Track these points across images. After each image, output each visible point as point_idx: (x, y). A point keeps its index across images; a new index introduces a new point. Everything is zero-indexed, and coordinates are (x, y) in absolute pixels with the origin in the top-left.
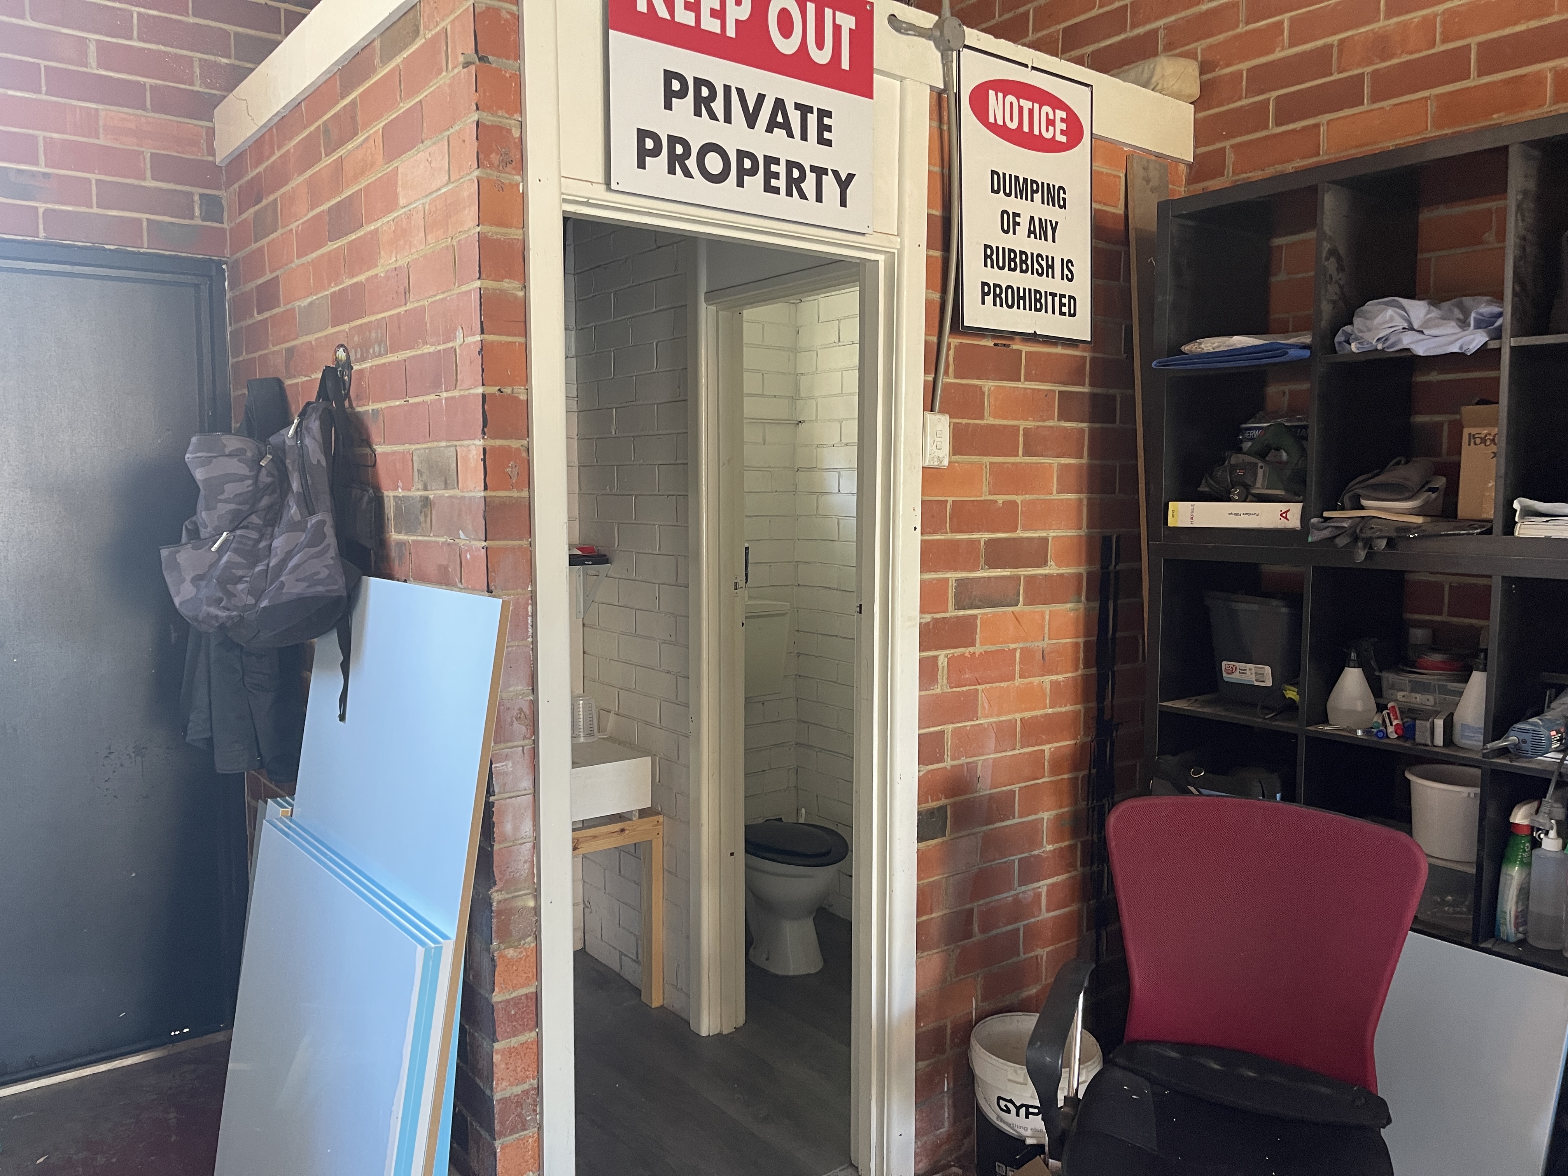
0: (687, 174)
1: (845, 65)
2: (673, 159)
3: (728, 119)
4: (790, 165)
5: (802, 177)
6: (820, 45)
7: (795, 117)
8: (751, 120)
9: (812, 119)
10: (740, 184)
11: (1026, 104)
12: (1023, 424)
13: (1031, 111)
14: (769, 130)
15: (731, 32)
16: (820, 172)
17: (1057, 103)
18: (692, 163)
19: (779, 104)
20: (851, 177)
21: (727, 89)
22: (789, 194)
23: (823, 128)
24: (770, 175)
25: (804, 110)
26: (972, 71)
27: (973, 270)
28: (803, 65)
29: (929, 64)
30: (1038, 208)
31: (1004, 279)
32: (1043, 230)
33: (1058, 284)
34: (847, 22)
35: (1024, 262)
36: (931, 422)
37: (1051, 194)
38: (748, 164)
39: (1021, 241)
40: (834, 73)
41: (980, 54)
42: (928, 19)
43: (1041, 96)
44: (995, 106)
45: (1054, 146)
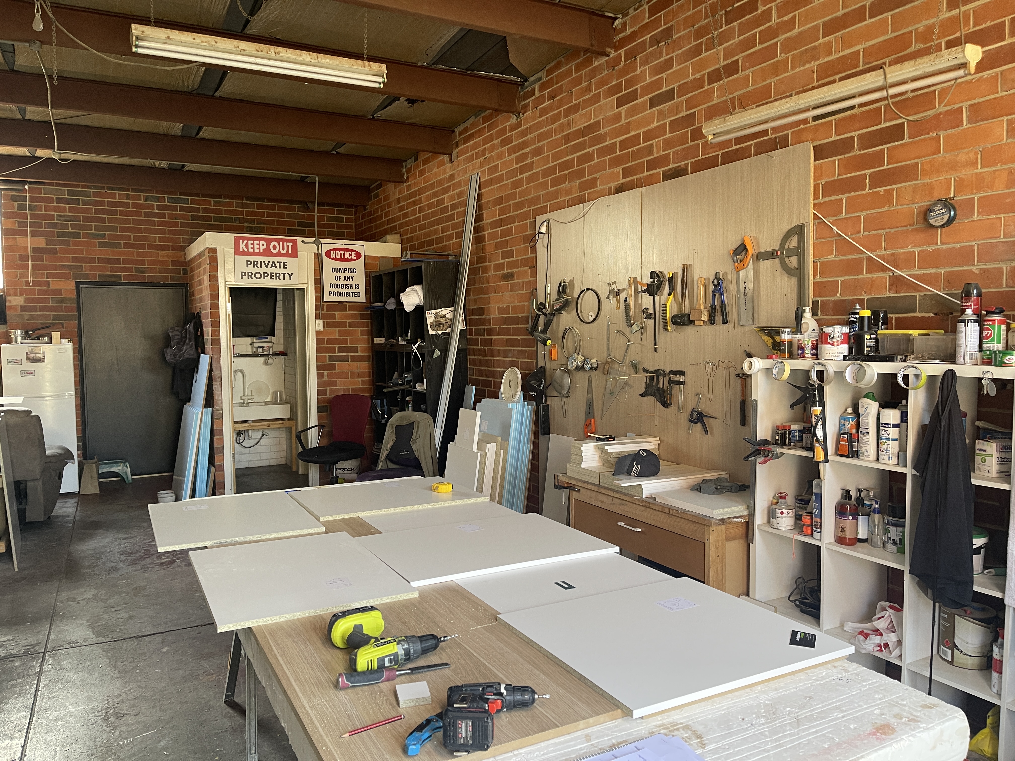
0: (252, 278)
1: (290, 252)
2: (249, 276)
3: (261, 267)
4: (276, 274)
5: (280, 275)
6: (283, 249)
7: (277, 265)
8: (267, 266)
9: (282, 264)
10: (264, 278)
11: (342, 252)
12: (348, 321)
13: (344, 254)
14: (271, 267)
15: (261, 251)
16: (284, 274)
17: (352, 250)
18: (253, 276)
19: (274, 262)
20: (292, 274)
21: (261, 262)
22: (276, 279)
23: (284, 265)
24: (271, 276)
25: (280, 263)
26: (326, 248)
27: (327, 289)
28: (279, 254)
29: (314, 248)
30: (347, 274)
31: (336, 290)
32: (349, 279)
33: (354, 290)
34: (290, 244)
35: (342, 286)
36: (317, 321)
37: (351, 271)
38: (266, 275)
39: (341, 282)
40: (287, 255)
41: (328, 244)
42: (313, 240)
43: (347, 250)
44: (333, 254)
45: (352, 260)
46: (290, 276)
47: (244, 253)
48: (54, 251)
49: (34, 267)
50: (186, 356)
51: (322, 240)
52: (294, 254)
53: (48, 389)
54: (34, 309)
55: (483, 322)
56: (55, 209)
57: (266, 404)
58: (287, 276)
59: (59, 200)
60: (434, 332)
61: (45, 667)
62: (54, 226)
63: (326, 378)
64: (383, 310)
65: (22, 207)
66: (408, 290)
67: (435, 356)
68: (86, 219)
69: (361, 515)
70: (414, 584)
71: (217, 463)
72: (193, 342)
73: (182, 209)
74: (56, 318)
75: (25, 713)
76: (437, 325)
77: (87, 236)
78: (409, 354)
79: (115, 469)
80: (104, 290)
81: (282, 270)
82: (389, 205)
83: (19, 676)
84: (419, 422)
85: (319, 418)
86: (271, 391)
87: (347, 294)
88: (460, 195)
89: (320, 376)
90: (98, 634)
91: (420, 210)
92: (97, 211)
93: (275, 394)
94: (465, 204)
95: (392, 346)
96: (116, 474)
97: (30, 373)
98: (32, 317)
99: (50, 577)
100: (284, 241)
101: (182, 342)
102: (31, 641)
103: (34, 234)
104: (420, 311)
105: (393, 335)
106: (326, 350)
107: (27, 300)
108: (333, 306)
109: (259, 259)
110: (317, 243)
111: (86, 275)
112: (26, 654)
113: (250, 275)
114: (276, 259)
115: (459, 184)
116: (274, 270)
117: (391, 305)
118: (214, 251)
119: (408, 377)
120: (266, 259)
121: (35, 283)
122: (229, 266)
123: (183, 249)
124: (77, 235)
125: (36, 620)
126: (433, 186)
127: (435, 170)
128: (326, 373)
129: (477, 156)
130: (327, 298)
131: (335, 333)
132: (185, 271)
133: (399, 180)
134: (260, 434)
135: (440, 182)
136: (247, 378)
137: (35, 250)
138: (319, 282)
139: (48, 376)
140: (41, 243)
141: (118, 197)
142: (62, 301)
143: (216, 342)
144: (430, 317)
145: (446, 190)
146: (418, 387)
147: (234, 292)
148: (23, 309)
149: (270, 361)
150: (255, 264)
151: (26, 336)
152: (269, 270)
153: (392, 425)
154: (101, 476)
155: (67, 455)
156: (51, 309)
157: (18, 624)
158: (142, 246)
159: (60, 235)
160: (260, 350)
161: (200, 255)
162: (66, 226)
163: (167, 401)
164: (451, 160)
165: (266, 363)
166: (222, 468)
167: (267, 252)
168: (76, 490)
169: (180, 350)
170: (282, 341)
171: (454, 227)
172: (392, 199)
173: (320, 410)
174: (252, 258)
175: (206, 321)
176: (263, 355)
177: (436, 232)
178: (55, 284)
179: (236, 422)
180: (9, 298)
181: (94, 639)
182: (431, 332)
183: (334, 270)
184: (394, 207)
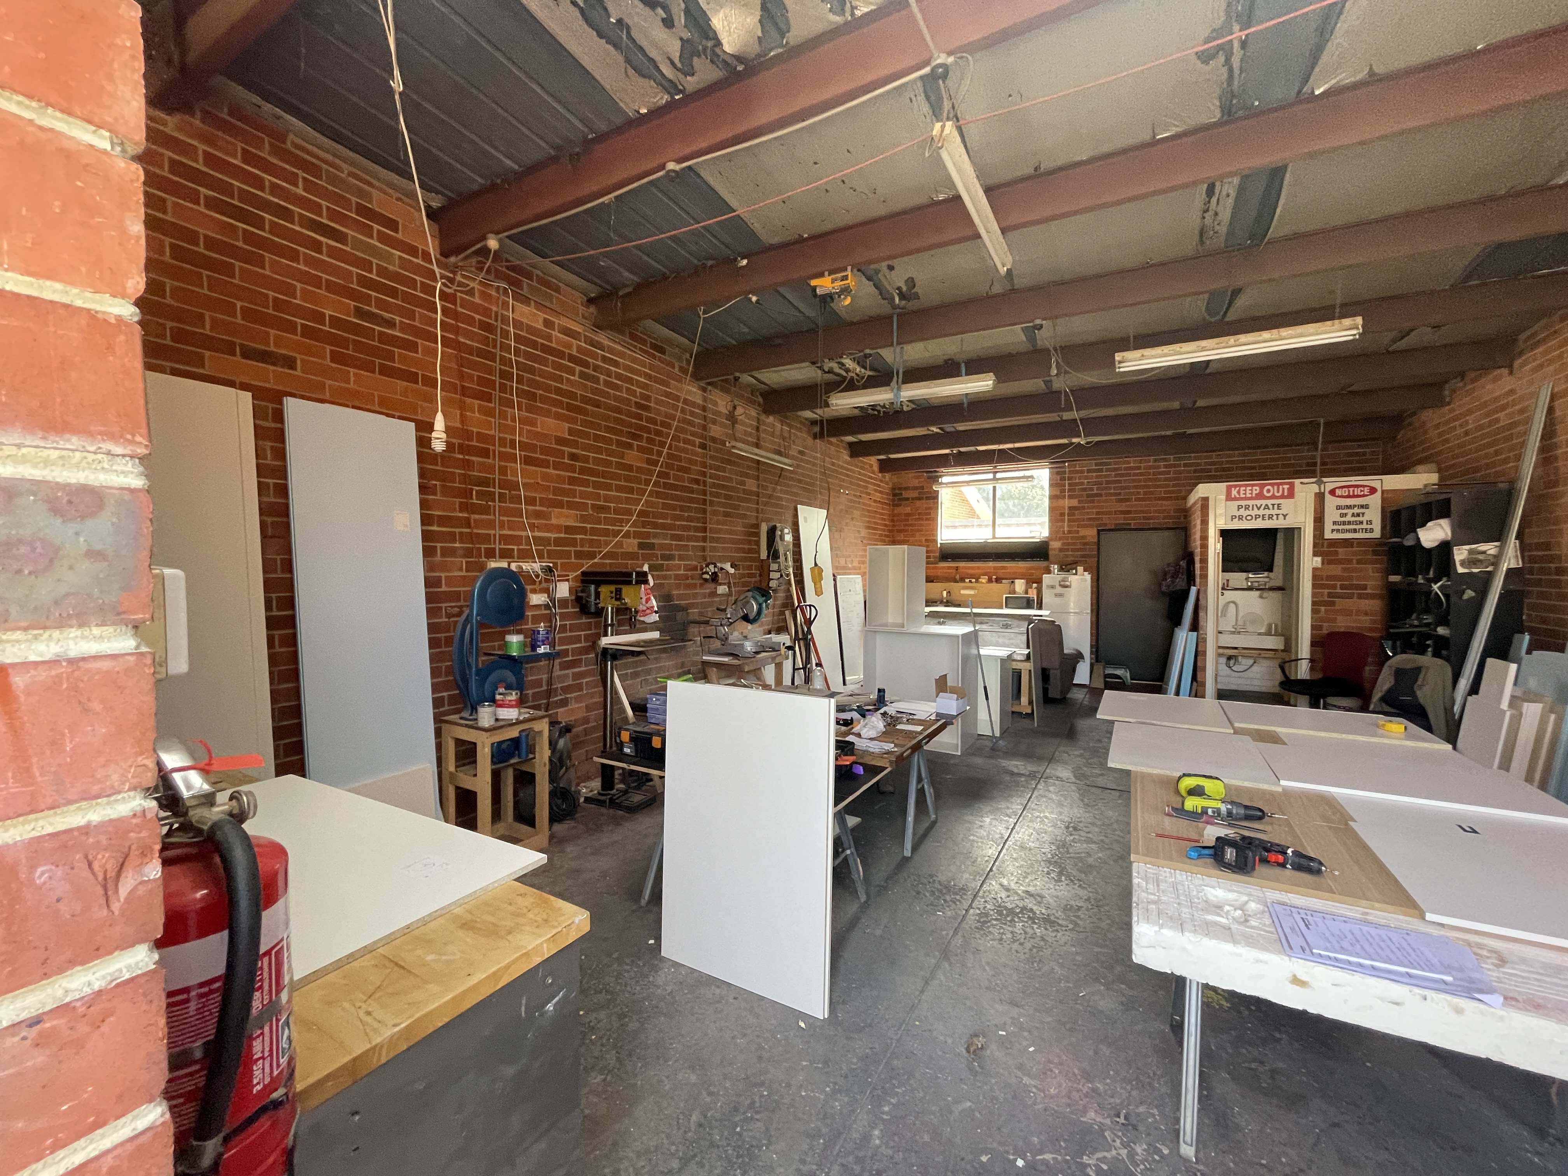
1: (1286, 494)
3: (1253, 510)
4: (1269, 515)
5: (1273, 516)
6: (1278, 492)
7: (1271, 507)
8: (1259, 509)
9: (1276, 506)
10: (1256, 520)
11: (1351, 489)
12: (1355, 558)
13: (1354, 490)
14: (1264, 510)
15: (1254, 495)
16: (1278, 515)
17: (1364, 486)
18: (1244, 519)
19: (1267, 505)
20: (1287, 514)
21: (1253, 505)
22: (1268, 520)
23: (1279, 507)
24: (1264, 517)
25: (1274, 505)
26: (1329, 487)
27: (1328, 526)
28: (1273, 497)
29: (1315, 488)
30: (1356, 511)
31: (1340, 527)
32: (1358, 515)
33: (1365, 526)
34: (1286, 487)
35: (1349, 523)
36: (1316, 559)
37: (1362, 507)
38: (1257, 517)
39: (1349, 518)
40: (1283, 497)
41: (1331, 483)
42: (1314, 480)
43: (1357, 486)
44: (1338, 492)
45: (1364, 496)
46: (1285, 516)
47: (1236, 499)
48: (1083, 508)
49: (1069, 520)
50: (1178, 588)
51: (1325, 480)
52: (1291, 495)
53: (1072, 607)
54: (1067, 550)
55: (1552, 559)
56: (1086, 478)
57: (1260, 634)
58: (1281, 517)
59: (1089, 471)
60: (1466, 571)
61: (1039, 786)
62: (1084, 490)
63: (1322, 614)
64: (1401, 546)
65: (1063, 479)
66: (1430, 524)
67: (1465, 597)
68: (1108, 482)
69: (1279, 730)
70: (1283, 783)
71: (1199, 679)
72: (1185, 577)
73: (1186, 465)
74: (1082, 556)
75: (1022, 807)
76: (1469, 562)
77: (1107, 495)
78: (1429, 592)
79: (1119, 672)
80: (1118, 535)
81: (1276, 511)
82: (1426, 432)
83: (1023, 786)
84: (1428, 668)
85: (1312, 653)
86: (1266, 623)
87: (1355, 531)
88: (1523, 411)
89: (1314, 611)
90: (1076, 777)
91: (1466, 433)
92: (1116, 476)
93: (1270, 626)
94: (1528, 421)
95: (1409, 584)
96: (1118, 677)
97: (1060, 595)
98: (1067, 556)
99: (1056, 735)
100: (1278, 485)
101: (1175, 575)
102: (1034, 769)
103: (1070, 497)
104: (1445, 548)
105: (1411, 572)
106: (1322, 586)
107: (1063, 544)
108: (1333, 543)
109: (1250, 503)
110: (1319, 483)
111: (1105, 525)
112: (1029, 776)
113: (1240, 518)
114: (1270, 502)
115: (1522, 399)
116: (1267, 512)
117: (1409, 542)
118: (1205, 500)
119: (1428, 619)
120: (1258, 502)
121: (1069, 532)
122: (1220, 511)
123: (1185, 498)
124: (1101, 495)
125: (1040, 759)
126: (1485, 404)
127: (1489, 387)
128: (1323, 609)
129: (1551, 362)
130: (1328, 535)
131: (1337, 570)
132: (1186, 517)
133: (1440, 402)
134: (1251, 661)
135: (1496, 399)
136: (1240, 609)
137: (1070, 508)
138: (1319, 520)
139: (1072, 599)
140: (1075, 503)
141: (1132, 462)
142: (1086, 544)
143: (1205, 576)
144: (1460, 554)
145: (1503, 408)
146: (1441, 631)
147: (1224, 533)
148: (1061, 550)
149: (1265, 594)
150: (1247, 508)
151: (1061, 569)
152: (1261, 512)
153: (1390, 667)
154: (1107, 676)
155: (1079, 656)
156: (1078, 550)
157: (1029, 757)
158: (1150, 499)
159: (1088, 496)
160: (1256, 584)
161: (1195, 503)
162: (1092, 489)
163: (1162, 623)
164: (1511, 373)
165: (1261, 597)
166: (1203, 684)
167: (1260, 496)
168: (1087, 683)
169: (1173, 582)
170: (1281, 577)
171: (1512, 448)
172: (1429, 425)
173: (1313, 644)
174: (1243, 503)
175: (1197, 559)
176: (1257, 589)
177: (1486, 456)
178: (1084, 532)
179: (1220, 647)
180: (1051, 543)
181: (1073, 780)
182: (1461, 570)
183: (1339, 508)
184: (1433, 433)
